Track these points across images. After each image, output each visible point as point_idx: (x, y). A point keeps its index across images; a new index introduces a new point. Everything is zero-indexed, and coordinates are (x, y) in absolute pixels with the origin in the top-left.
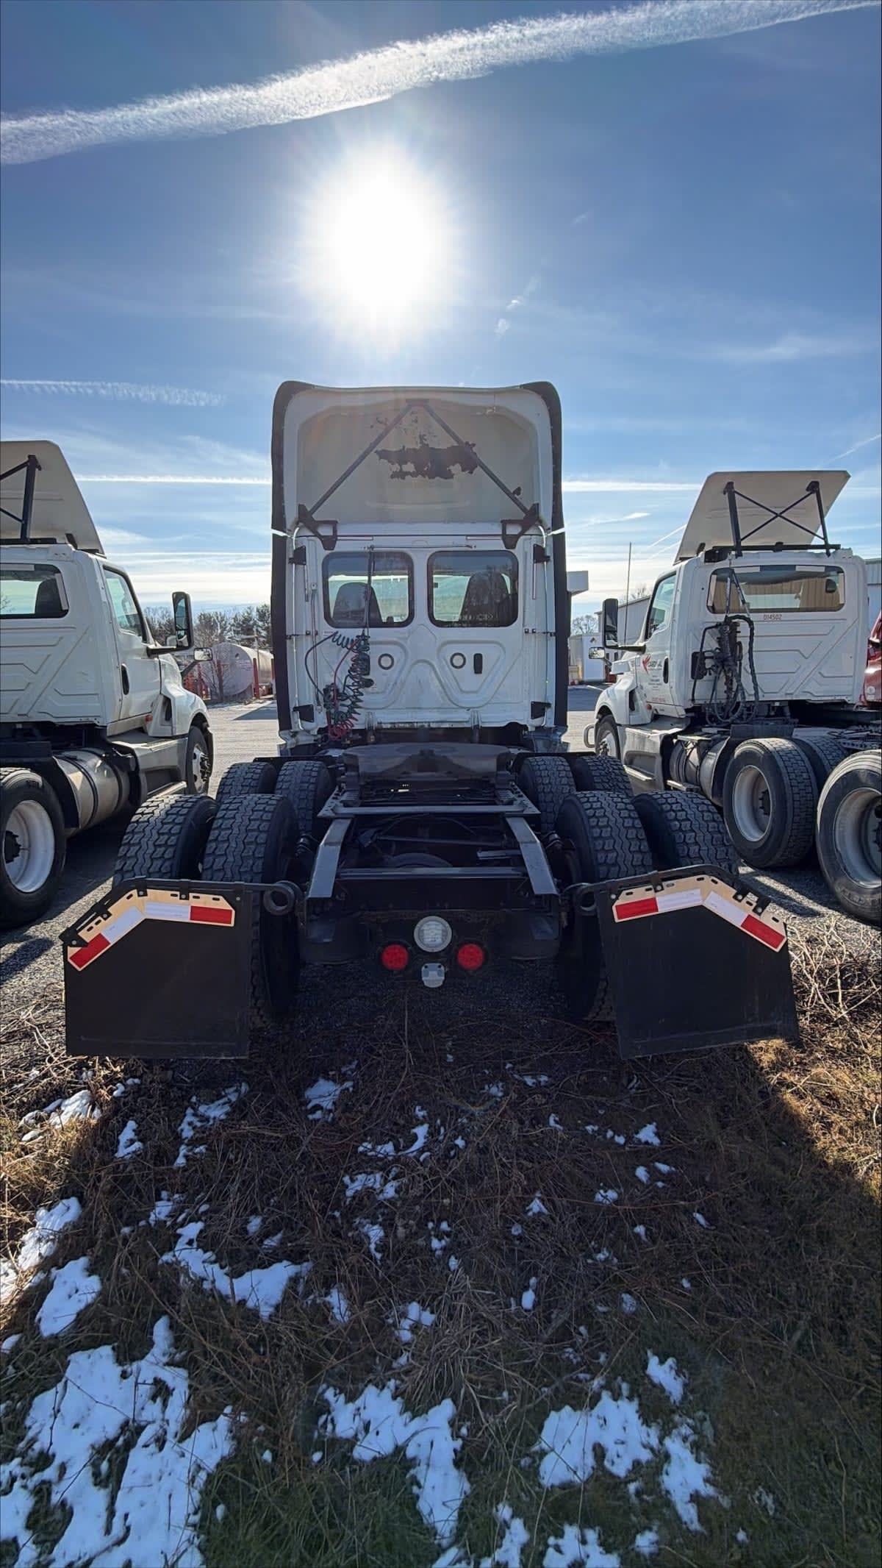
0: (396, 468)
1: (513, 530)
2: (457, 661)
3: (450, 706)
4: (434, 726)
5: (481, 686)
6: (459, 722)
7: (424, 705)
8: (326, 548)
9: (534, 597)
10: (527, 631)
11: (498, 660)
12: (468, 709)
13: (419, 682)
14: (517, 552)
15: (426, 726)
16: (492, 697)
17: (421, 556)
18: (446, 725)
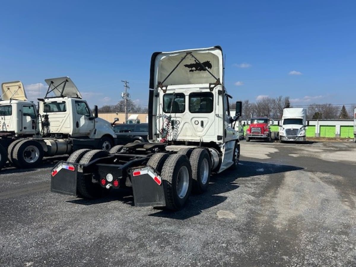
0: (190, 69)
1: (212, 86)
2: (196, 123)
3: (194, 135)
4: (190, 141)
5: (203, 130)
6: (197, 140)
7: (187, 135)
8: (164, 93)
9: (218, 105)
10: (216, 115)
11: (208, 122)
12: (199, 136)
13: (186, 128)
14: (213, 92)
15: (188, 141)
16: (206, 133)
17: (187, 94)
18: (193, 141)
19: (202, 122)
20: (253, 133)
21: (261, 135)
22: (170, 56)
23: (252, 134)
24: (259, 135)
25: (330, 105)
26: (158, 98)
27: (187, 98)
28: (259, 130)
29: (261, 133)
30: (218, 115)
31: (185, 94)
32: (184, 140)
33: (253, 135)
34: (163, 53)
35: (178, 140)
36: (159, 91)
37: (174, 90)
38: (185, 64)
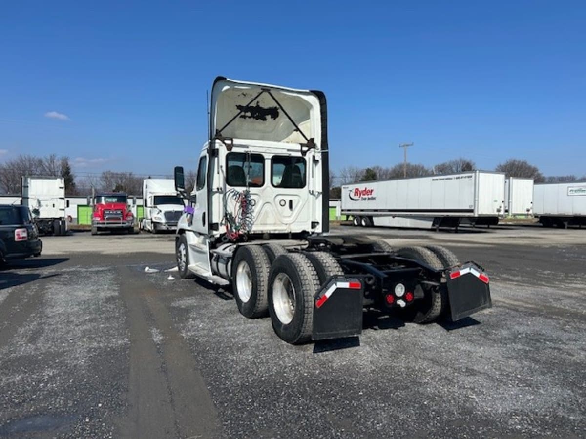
0: (243, 114)
1: (305, 149)
2: (282, 203)
3: (279, 223)
4: (272, 232)
5: (292, 214)
6: (283, 230)
7: (268, 222)
8: (228, 150)
9: (313, 177)
10: (310, 191)
11: (298, 203)
12: (286, 224)
13: (266, 212)
14: (306, 158)
15: (268, 232)
16: (296, 219)
17: (268, 157)
18: (277, 232)
19: (291, 202)
20: (108, 220)
21: (123, 223)
22: (236, 87)
23: (106, 222)
24: (120, 223)
25: (130, 174)
26: (216, 159)
27: (268, 163)
28: (119, 214)
29: (123, 220)
30: (313, 191)
31: (266, 156)
32: (262, 231)
33: (108, 224)
34: (228, 79)
35: (252, 232)
36: (217, 146)
37: (247, 147)
38: (238, 104)
